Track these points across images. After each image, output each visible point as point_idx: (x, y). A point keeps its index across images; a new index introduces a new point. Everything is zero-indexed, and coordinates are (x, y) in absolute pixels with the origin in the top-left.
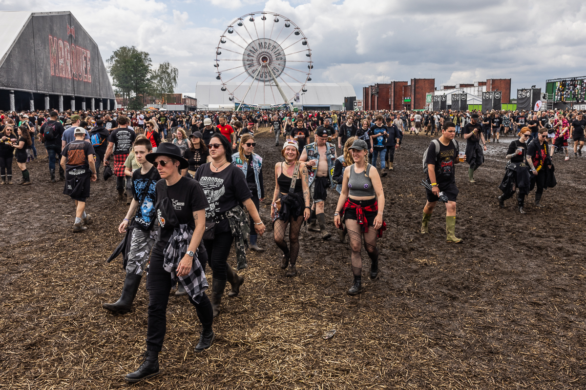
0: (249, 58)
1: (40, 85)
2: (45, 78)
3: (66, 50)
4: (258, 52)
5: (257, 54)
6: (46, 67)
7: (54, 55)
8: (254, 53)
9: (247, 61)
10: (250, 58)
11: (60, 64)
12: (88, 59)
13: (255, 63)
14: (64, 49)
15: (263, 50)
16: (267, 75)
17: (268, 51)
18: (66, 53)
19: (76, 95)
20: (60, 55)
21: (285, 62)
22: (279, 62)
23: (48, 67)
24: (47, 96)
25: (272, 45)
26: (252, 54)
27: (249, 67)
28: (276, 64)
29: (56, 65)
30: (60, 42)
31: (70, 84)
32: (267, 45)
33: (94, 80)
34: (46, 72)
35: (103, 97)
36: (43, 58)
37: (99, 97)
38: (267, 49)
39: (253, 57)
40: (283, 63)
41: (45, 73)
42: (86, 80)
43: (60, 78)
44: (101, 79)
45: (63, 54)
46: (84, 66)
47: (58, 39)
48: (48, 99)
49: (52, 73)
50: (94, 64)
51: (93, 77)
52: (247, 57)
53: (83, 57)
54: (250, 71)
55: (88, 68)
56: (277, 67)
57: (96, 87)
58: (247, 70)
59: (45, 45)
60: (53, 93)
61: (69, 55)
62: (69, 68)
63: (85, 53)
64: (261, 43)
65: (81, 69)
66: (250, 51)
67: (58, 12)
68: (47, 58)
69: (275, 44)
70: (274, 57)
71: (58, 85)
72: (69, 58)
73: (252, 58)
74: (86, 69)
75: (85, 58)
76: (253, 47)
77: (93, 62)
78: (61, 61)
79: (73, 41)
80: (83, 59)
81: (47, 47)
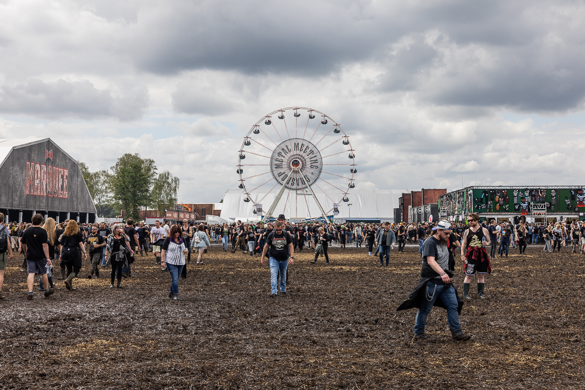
0: (278, 157)
1: (16, 203)
2: (20, 197)
3: (42, 171)
4: (292, 153)
5: (289, 155)
6: (22, 188)
7: (30, 178)
8: (286, 153)
9: (276, 160)
10: (280, 158)
11: (36, 185)
12: (65, 177)
13: (285, 164)
14: (41, 171)
15: (298, 152)
16: (295, 182)
17: (304, 155)
18: (43, 174)
19: (49, 210)
20: (36, 176)
21: (320, 172)
22: (312, 170)
23: (24, 187)
24: (21, 211)
25: (310, 149)
26: (283, 154)
27: (276, 168)
28: (308, 171)
29: (32, 186)
30: (38, 166)
31: (44, 201)
32: (304, 148)
33: (71, 197)
34: (22, 192)
35: (81, 212)
36: (20, 181)
37: (76, 212)
38: (302, 152)
39: (284, 157)
40: (317, 173)
41: (20, 193)
42: (61, 196)
43: (35, 196)
44: (79, 194)
45: (39, 175)
46: (61, 183)
47: (35, 164)
48: (21, 214)
49: (27, 192)
50: (72, 181)
51: (70, 193)
52: (276, 156)
53: (60, 175)
54: (276, 172)
55: (65, 185)
56: (309, 175)
57: (73, 202)
58: (272, 171)
59: (23, 171)
60: (26, 209)
61: (45, 176)
62: (45, 187)
63: (62, 172)
64: (298, 144)
65: (57, 186)
66: (283, 149)
67: (37, 141)
68: (24, 180)
69: (314, 149)
70: (308, 163)
71: (32, 202)
72: (45, 178)
73: (282, 158)
74: (62, 186)
75: (62, 177)
76: (287, 146)
77: (71, 179)
78: (37, 182)
79: (50, 163)
80: (60, 177)
81: (24, 172)
